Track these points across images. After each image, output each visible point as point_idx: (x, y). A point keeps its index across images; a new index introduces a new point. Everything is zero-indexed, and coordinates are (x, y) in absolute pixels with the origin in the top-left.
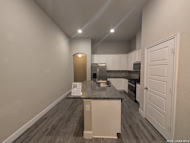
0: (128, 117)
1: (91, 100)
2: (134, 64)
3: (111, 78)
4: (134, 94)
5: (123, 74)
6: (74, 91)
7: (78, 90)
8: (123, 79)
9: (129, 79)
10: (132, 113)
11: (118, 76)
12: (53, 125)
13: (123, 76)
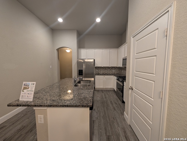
0: (109, 124)
1: (45, 108)
2: (123, 59)
3: (101, 75)
4: (121, 93)
5: (114, 71)
6: (24, 94)
7: (29, 92)
8: (112, 77)
9: (117, 77)
10: (115, 117)
11: (108, 73)
12: (6, 139)
13: (113, 73)
